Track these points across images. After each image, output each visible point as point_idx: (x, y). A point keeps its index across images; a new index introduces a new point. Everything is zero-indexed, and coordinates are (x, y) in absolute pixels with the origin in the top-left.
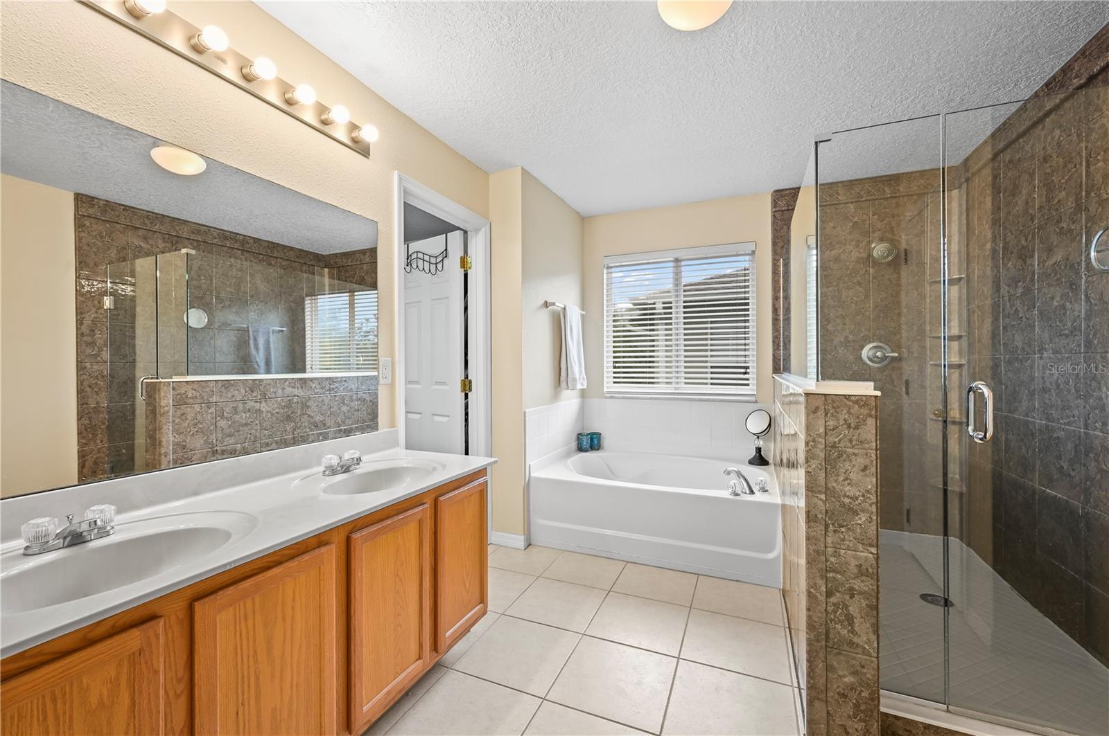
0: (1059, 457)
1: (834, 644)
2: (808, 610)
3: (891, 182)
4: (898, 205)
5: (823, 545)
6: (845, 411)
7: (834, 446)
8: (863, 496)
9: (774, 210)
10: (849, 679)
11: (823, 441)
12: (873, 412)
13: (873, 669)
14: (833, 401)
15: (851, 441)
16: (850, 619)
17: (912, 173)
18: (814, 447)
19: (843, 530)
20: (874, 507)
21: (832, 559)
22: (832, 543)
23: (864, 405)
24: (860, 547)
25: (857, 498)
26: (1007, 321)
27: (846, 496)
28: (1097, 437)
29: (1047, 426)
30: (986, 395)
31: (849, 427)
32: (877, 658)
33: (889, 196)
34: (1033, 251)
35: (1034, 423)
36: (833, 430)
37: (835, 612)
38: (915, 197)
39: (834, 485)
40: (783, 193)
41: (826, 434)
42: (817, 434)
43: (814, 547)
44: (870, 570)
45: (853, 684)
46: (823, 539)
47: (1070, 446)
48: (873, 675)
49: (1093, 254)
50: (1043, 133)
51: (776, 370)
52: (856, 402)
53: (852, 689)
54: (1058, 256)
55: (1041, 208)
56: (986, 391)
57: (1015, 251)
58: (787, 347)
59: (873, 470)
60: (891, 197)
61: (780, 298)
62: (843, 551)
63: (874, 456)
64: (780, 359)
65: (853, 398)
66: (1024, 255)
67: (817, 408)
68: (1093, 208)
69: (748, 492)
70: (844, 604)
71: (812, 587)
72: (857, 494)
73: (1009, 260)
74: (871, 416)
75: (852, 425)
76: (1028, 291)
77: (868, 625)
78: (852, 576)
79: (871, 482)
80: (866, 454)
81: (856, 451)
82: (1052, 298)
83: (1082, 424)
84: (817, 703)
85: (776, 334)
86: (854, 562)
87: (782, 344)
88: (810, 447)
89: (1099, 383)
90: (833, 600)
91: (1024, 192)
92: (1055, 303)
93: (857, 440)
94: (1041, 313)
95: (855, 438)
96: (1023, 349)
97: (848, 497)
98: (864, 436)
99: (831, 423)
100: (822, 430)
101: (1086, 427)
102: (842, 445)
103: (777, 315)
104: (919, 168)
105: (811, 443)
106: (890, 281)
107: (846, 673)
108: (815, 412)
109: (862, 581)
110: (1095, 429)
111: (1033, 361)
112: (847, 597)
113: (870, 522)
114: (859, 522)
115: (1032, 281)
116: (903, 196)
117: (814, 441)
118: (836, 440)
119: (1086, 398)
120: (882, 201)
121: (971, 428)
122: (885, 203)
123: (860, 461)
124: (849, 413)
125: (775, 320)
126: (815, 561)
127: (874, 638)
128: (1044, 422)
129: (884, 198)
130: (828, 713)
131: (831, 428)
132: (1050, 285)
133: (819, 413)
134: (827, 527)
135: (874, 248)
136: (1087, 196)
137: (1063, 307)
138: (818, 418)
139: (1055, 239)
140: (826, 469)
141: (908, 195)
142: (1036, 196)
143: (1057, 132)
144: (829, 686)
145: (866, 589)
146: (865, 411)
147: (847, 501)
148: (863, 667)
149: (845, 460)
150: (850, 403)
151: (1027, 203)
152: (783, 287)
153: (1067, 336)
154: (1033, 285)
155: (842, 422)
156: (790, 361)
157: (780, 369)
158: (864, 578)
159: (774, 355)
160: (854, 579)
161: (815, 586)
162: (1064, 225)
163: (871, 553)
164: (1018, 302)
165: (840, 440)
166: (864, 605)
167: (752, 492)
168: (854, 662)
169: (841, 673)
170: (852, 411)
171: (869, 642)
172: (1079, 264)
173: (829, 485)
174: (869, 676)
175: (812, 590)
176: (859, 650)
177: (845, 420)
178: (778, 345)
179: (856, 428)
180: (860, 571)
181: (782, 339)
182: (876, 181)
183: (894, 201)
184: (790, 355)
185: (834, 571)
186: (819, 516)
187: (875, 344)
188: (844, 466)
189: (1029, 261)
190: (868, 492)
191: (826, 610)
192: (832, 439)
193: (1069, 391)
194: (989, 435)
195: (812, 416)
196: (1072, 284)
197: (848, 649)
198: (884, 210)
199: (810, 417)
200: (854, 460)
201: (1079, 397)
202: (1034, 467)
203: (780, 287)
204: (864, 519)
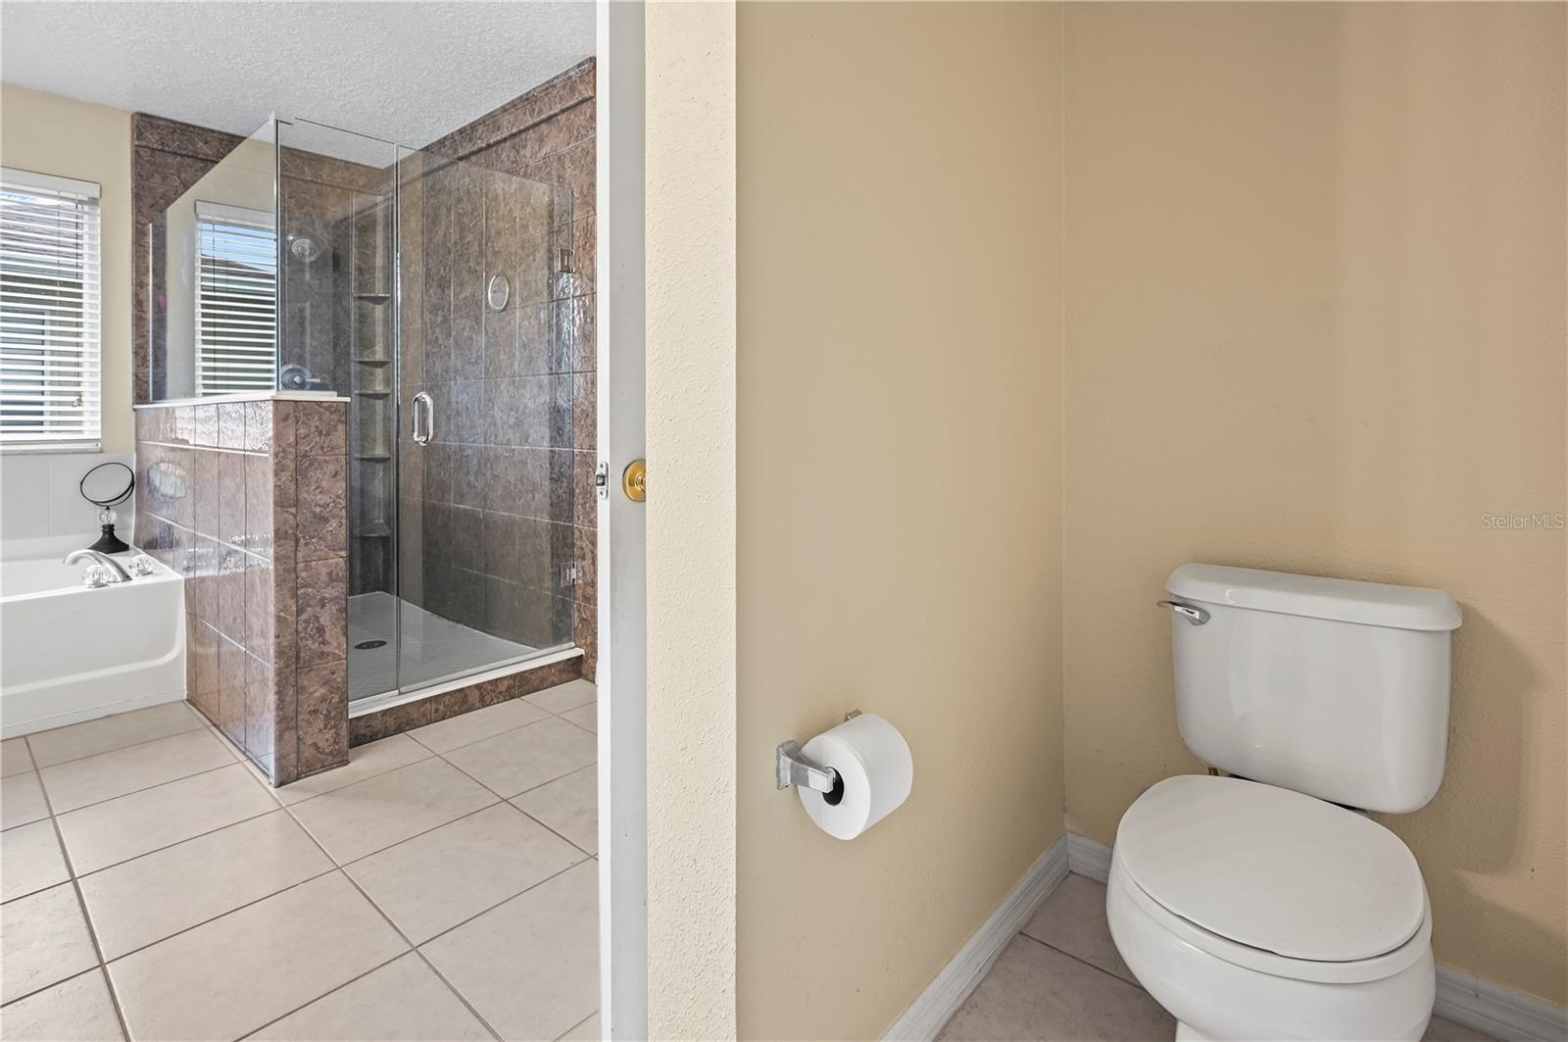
0: (468, 473)
1: (305, 662)
2: (277, 637)
3: (312, 162)
4: (320, 194)
5: (293, 562)
6: (317, 418)
7: (305, 456)
8: (334, 502)
9: (137, 143)
10: (321, 692)
11: (294, 451)
12: (343, 418)
13: (343, 671)
14: (305, 408)
15: (322, 448)
16: (321, 630)
17: (336, 159)
18: (283, 458)
19: (314, 540)
20: (344, 510)
21: (303, 574)
22: (304, 557)
23: (334, 411)
24: (331, 554)
25: (328, 506)
26: (429, 348)
27: (317, 505)
28: (491, 448)
29: (460, 446)
30: (428, 403)
31: (320, 434)
32: (346, 658)
33: (310, 179)
34: (450, 282)
35: (450, 446)
36: (304, 438)
37: (306, 628)
38: (339, 191)
39: (305, 495)
40: (153, 121)
41: (297, 443)
42: (289, 444)
43: (284, 566)
44: (340, 574)
45: (323, 695)
46: (293, 556)
47: (475, 461)
48: (343, 678)
49: (490, 295)
50: (457, 175)
51: (140, 397)
52: (328, 409)
53: (322, 702)
54: (467, 293)
55: (455, 243)
56: (429, 400)
57: (436, 279)
58: (161, 364)
59: (343, 474)
60: (311, 181)
61: (147, 285)
62: (314, 563)
63: (343, 460)
64: (147, 382)
65: (324, 404)
66: (443, 286)
67: (288, 416)
68: (490, 255)
69: (119, 579)
70: (315, 616)
71: (282, 611)
72: (329, 500)
73: (430, 286)
74: (341, 422)
75: (324, 432)
76: (446, 320)
77: (339, 629)
78: (324, 585)
79: (340, 488)
80: (337, 460)
81: (327, 458)
82: (464, 329)
83: (482, 440)
84: (287, 735)
85: (141, 341)
86: (324, 571)
87: (151, 358)
88: (279, 458)
89: (493, 403)
90: (304, 617)
91: (443, 224)
92: (466, 334)
93: (328, 446)
94: (456, 342)
95: (326, 445)
96: (442, 375)
97: (319, 506)
98: (334, 443)
99: (302, 431)
100: (292, 439)
101: (485, 443)
102: (313, 453)
103: (142, 311)
104: (344, 158)
105: (281, 454)
106: (311, 287)
107: (316, 687)
108: (286, 419)
109: (333, 588)
110: (491, 442)
111: (450, 387)
112: (318, 609)
113: (340, 527)
114: (330, 529)
115: (449, 311)
116: (326, 185)
117: (284, 451)
118: (308, 448)
119: (484, 417)
120: (300, 183)
121: (416, 434)
122: (304, 186)
123: (331, 468)
124: (320, 419)
125: (139, 320)
126: (285, 581)
127: (343, 639)
128: (457, 444)
129: (302, 180)
130: (298, 738)
131: (303, 436)
132: (462, 317)
133: (290, 421)
134: (297, 541)
135: (293, 241)
136: (487, 245)
137: (471, 338)
138: (289, 426)
139: (466, 276)
140: (297, 479)
141: (331, 186)
142: (452, 231)
143: (467, 180)
144: (299, 709)
145: (337, 594)
146: (335, 417)
147: (318, 509)
148: (333, 673)
149: (316, 468)
150: (322, 410)
151: (445, 236)
152: (154, 269)
153: (473, 364)
154: (450, 315)
155: (313, 429)
156: (165, 384)
157: (147, 397)
158: (335, 584)
159: (136, 375)
160: (325, 588)
161: (285, 609)
162: (471, 264)
163: (342, 557)
164: (438, 330)
165: (311, 448)
166: (334, 611)
167: (127, 578)
168: (325, 673)
169: (311, 690)
170: (324, 418)
171: (339, 646)
172: (481, 302)
173: (300, 497)
174: (339, 680)
175: (282, 614)
176: (330, 658)
177: (317, 427)
178: (145, 359)
179: (328, 434)
180: (331, 578)
181: (151, 350)
182: (293, 155)
183: (315, 188)
184: (165, 376)
185: (305, 586)
186: (290, 532)
187: (290, 367)
188: (314, 474)
189: (447, 292)
190: (338, 497)
191: (296, 631)
192: (303, 448)
193: (474, 412)
194: (430, 438)
195: (282, 424)
196: (476, 319)
197: (320, 661)
198: (302, 195)
199: (279, 426)
200: (325, 467)
201: (480, 417)
202: (450, 488)
203: (148, 268)
204: (334, 525)
